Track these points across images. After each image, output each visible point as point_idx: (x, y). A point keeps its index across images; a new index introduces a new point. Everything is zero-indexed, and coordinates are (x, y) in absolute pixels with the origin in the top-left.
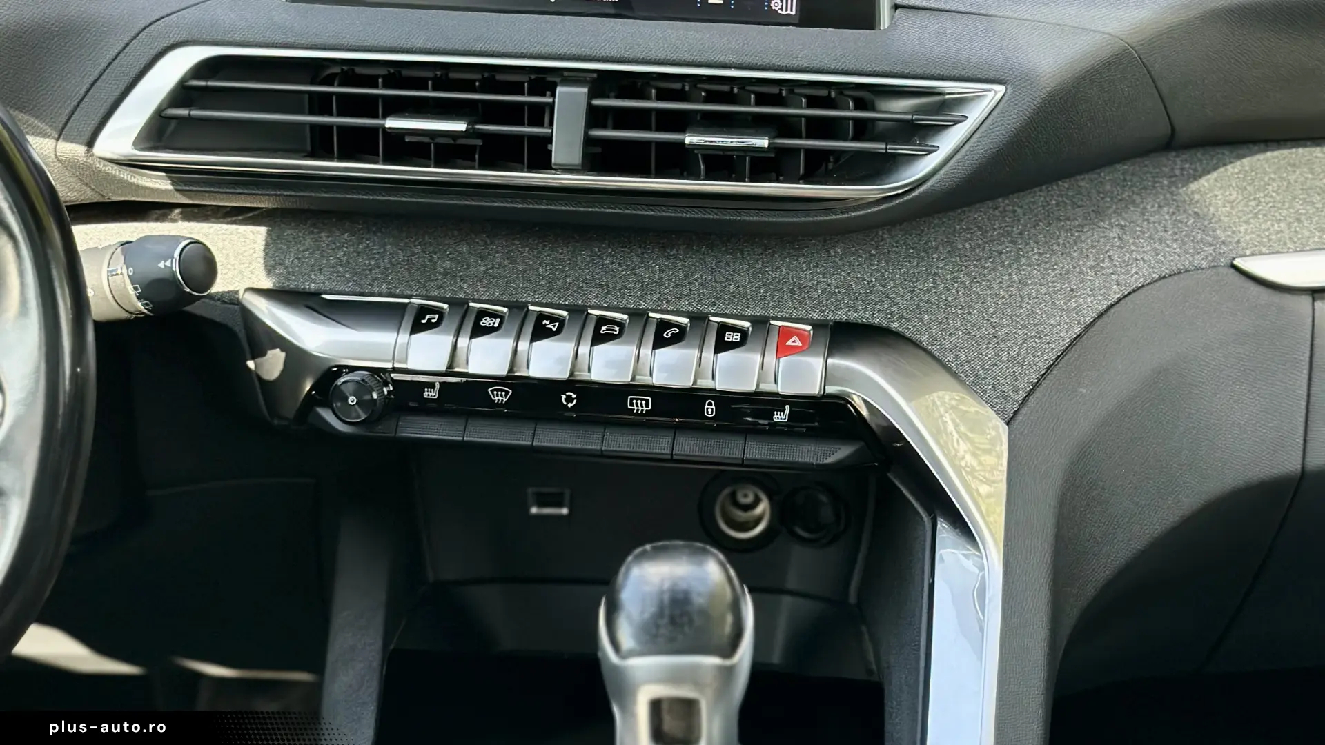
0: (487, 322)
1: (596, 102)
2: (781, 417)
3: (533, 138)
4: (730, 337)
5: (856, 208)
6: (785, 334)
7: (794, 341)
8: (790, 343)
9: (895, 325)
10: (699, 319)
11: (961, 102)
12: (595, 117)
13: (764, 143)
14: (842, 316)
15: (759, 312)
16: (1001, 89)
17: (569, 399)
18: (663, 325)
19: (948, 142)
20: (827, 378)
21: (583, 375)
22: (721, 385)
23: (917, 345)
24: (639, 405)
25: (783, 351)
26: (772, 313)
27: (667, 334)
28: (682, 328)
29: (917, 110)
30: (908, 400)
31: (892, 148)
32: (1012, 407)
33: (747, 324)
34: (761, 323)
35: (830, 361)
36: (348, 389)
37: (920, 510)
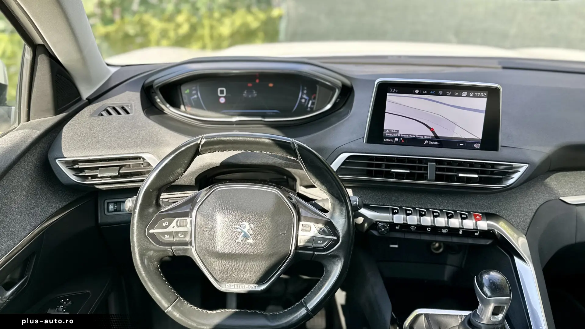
0: (409, 212)
1: (438, 166)
2: (477, 234)
3: (423, 174)
4: (463, 216)
6: (475, 216)
9: (498, 213)
10: (454, 211)
11: (517, 168)
12: (438, 169)
13: (477, 176)
14: (486, 211)
16: (527, 165)
17: (429, 230)
18: (447, 213)
19: (516, 176)
20: (488, 225)
21: (433, 224)
24: (445, 231)
25: (477, 219)
28: (452, 214)
29: (505, 169)
31: (501, 177)
32: (525, 232)
33: (465, 213)
34: (469, 213)
35: (488, 222)
36: (381, 226)
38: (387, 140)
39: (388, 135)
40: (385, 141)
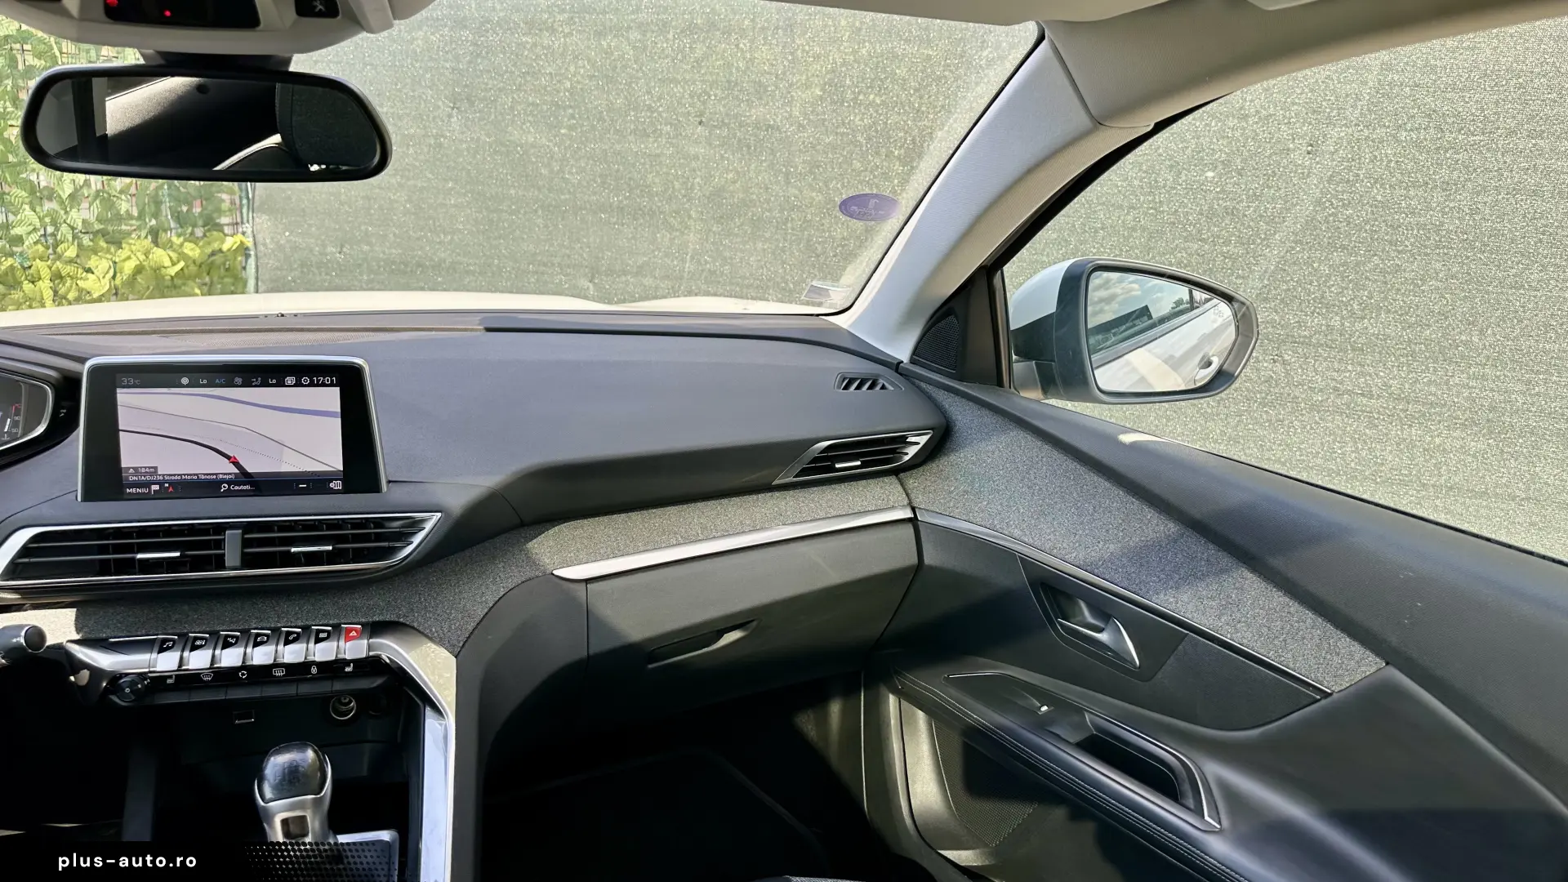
0: (198, 643)
1: (246, 536)
2: (348, 669)
3: (216, 555)
4: (322, 635)
5: (378, 572)
6: (349, 631)
7: (353, 634)
8: (351, 634)
9: (402, 620)
10: (306, 628)
11: (423, 521)
12: (246, 543)
13: (330, 548)
14: (376, 618)
15: (336, 621)
16: (439, 515)
17: (243, 675)
18: (289, 633)
19: (417, 539)
20: (370, 648)
21: (249, 663)
22: (318, 659)
23: (413, 628)
24: (279, 673)
25: (348, 639)
26: (343, 621)
27: (291, 638)
28: (297, 633)
29: (403, 527)
30: (408, 653)
31: (391, 544)
32: (457, 650)
33: (330, 628)
34: (337, 627)
35: (371, 640)
36: (124, 685)
37: (419, 702)
38: (133, 490)
39: (134, 478)
40: (130, 493)
